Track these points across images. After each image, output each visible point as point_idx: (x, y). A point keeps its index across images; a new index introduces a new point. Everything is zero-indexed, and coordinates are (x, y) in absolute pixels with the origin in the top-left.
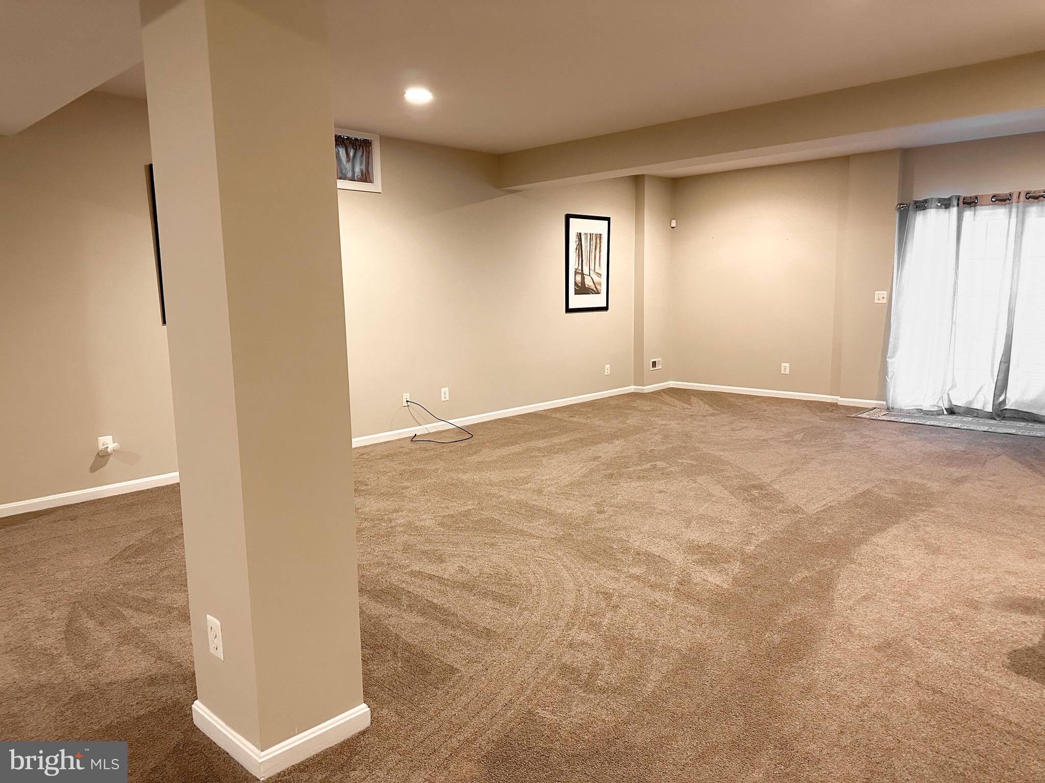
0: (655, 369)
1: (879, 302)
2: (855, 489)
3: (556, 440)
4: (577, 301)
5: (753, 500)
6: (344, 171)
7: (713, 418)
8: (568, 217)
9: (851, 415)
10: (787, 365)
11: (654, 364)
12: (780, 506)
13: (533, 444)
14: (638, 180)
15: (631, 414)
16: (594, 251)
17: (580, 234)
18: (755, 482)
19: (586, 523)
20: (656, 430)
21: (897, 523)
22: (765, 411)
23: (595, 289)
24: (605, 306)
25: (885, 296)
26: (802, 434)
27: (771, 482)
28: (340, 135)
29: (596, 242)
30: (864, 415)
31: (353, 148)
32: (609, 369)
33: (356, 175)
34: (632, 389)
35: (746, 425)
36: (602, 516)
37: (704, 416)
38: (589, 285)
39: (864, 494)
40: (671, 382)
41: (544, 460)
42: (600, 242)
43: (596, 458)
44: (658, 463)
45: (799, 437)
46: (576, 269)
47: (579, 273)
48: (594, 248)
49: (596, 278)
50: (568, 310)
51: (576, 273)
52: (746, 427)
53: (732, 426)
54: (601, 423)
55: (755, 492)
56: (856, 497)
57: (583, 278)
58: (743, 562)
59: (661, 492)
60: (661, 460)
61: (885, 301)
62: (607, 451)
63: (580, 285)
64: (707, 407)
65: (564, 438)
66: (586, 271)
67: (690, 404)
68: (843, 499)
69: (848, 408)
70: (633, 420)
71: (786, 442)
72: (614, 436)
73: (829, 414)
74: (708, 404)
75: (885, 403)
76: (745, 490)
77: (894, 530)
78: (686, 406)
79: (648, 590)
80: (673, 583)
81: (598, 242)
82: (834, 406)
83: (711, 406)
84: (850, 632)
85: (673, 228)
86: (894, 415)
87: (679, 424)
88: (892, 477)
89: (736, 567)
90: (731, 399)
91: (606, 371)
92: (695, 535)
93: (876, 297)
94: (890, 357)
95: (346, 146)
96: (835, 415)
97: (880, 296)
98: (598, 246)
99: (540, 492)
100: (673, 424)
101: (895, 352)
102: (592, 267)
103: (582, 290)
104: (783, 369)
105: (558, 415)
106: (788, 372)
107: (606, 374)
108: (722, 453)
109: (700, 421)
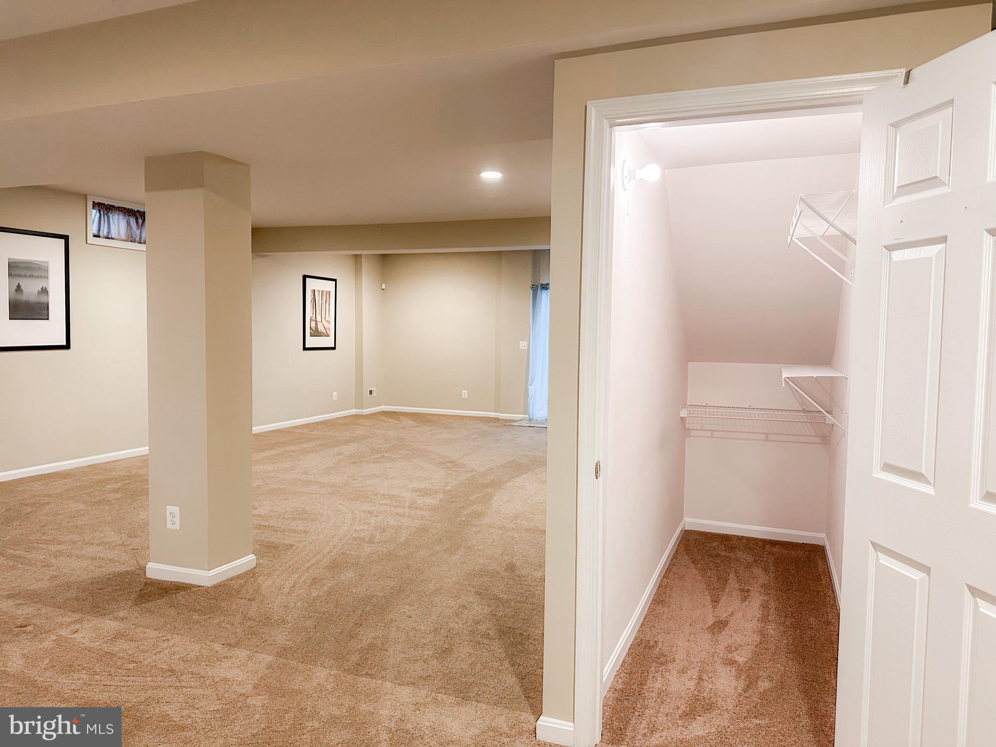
0: (371, 396)
1: (522, 348)
2: (506, 460)
3: (305, 446)
4: (311, 342)
5: (448, 468)
6: (134, 236)
7: (417, 428)
8: (305, 277)
9: (507, 424)
10: (466, 392)
11: (371, 392)
12: (464, 470)
13: (287, 449)
14: (357, 257)
15: (357, 428)
16: (324, 303)
17: (314, 290)
18: (448, 460)
19: (345, 485)
20: (379, 437)
21: (528, 473)
22: (452, 423)
23: (326, 333)
24: (334, 346)
25: (526, 345)
26: (476, 435)
27: (458, 459)
28: (132, 208)
29: (326, 297)
30: (515, 424)
31: (142, 219)
32: (336, 396)
33: (142, 239)
34: (354, 411)
35: (440, 431)
36: (355, 481)
37: (412, 428)
38: (321, 329)
39: (510, 462)
40: (383, 407)
41: (301, 457)
42: (329, 298)
43: (340, 454)
44: (385, 454)
45: (474, 437)
46: (311, 317)
47: (313, 320)
48: (325, 301)
49: (326, 324)
50: (305, 349)
51: (311, 320)
52: (441, 433)
53: (431, 432)
54: (336, 434)
55: (449, 465)
56: (507, 463)
57: (316, 324)
58: (444, 493)
59: (391, 468)
60: (387, 452)
61: (526, 348)
62: (348, 449)
63: (314, 329)
64: (412, 422)
65: (311, 444)
66: (319, 318)
67: (400, 421)
68: (499, 464)
69: (505, 420)
70: (360, 431)
71: (466, 440)
72: (348, 442)
73: (493, 424)
74: (413, 420)
75: (527, 416)
76: (443, 464)
77: (524, 476)
78: (397, 422)
79: (393, 509)
80: (407, 504)
81: (328, 297)
82: (497, 420)
83: (415, 421)
84: (499, 513)
85: (383, 289)
86: (533, 423)
87: (394, 432)
88: (527, 454)
89: (441, 496)
90: (428, 417)
91: (334, 397)
92: (416, 485)
93: (520, 346)
94: (530, 385)
95: (136, 216)
96: (496, 424)
97: (523, 345)
98: (328, 300)
99: (306, 473)
100: (391, 433)
101: (532, 382)
102: (323, 316)
103: (316, 333)
104: (463, 394)
105: (299, 431)
106: (466, 397)
107: (334, 399)
108: (426, 447)
109: (409, 430)
